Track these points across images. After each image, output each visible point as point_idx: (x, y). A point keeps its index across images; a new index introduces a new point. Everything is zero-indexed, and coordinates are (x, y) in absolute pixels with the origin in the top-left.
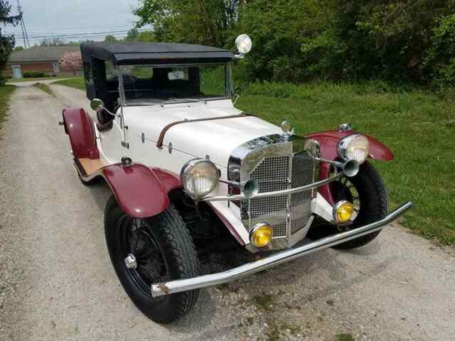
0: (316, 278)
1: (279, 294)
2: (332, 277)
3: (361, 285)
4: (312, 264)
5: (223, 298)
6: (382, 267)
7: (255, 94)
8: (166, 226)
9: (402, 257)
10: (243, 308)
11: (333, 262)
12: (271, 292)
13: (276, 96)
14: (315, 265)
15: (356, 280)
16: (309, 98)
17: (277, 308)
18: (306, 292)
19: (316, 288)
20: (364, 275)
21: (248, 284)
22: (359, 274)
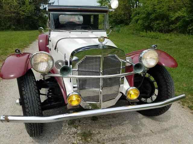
0: (123, 129)
1: (97, 133)
2: (133, 131)
3: (148, 138)
4: (125, 121)
5: (67, 129)
6: (166, 130)
7: (142, 37)
8: (23, 86)
9: (181, 126)
10: (74, 137)
11: (138, 122)
12: (94, 132)
13: (152, 38)
14: (127, 122)
15: (146, 135)
16: (168, 40)
17: (92, 141)
18: (113, 135)
19: (120, 134)
20: (153, 132)
21: (84, 125)
22: (149, 132)
